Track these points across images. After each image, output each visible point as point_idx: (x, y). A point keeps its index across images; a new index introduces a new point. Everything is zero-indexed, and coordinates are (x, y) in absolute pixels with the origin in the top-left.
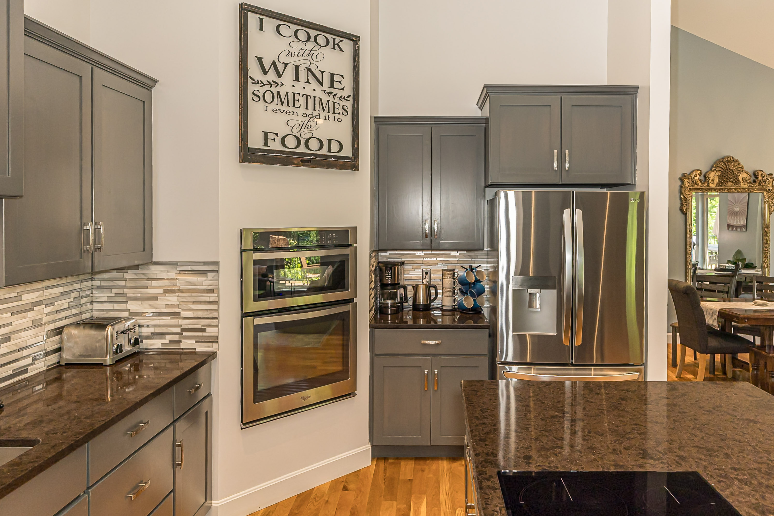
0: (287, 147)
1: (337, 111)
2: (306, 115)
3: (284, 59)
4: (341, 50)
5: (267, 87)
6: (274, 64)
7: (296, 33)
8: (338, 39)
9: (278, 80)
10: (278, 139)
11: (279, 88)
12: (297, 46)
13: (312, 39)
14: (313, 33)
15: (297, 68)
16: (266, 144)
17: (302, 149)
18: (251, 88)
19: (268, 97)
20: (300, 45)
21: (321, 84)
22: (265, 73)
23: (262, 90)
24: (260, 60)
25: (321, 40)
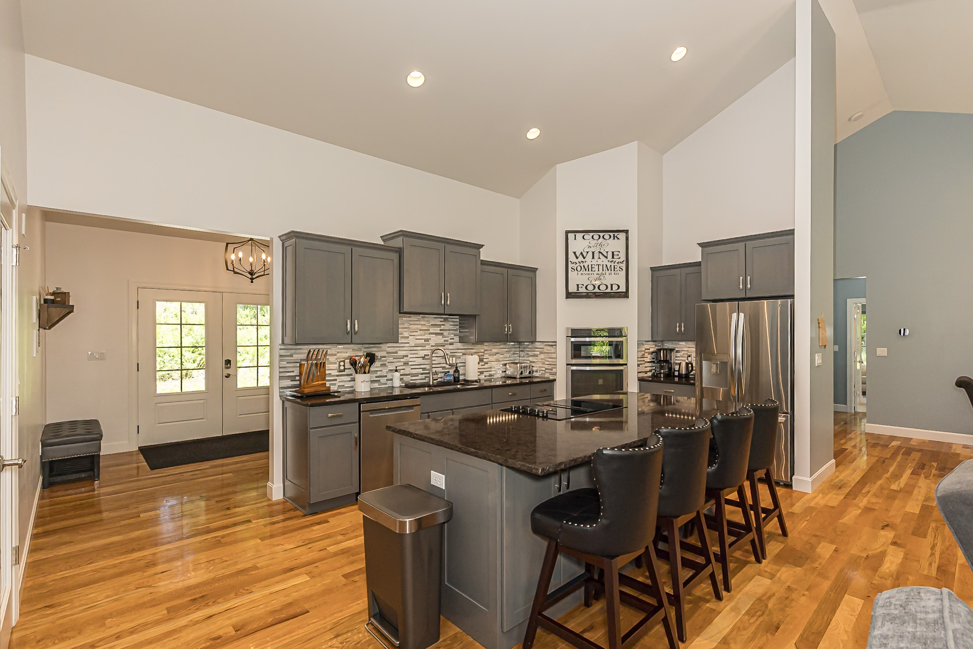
0: (588, 290)
1: (616, 270)
2: (598, 274)
3: (586, 250)
4: (618, 239)
5: (578, 264)
6: (582, 253)
7: (592, 237)
8: (616, 234)
9: (584, 260)
10: (584, 287)
11: (584, 264)
12: (593, 242)
13: (601, 237)
14: (601, 234)
15: (593, 253)
16: (578, 290)
17: (597, 290)
18: (570, 266)
19: (579, 269)
20: (596, 241)
21: (607, 258)
22: (577, 258)
23: (576, 266)
24: (575, 253)
25: (607, 237)
